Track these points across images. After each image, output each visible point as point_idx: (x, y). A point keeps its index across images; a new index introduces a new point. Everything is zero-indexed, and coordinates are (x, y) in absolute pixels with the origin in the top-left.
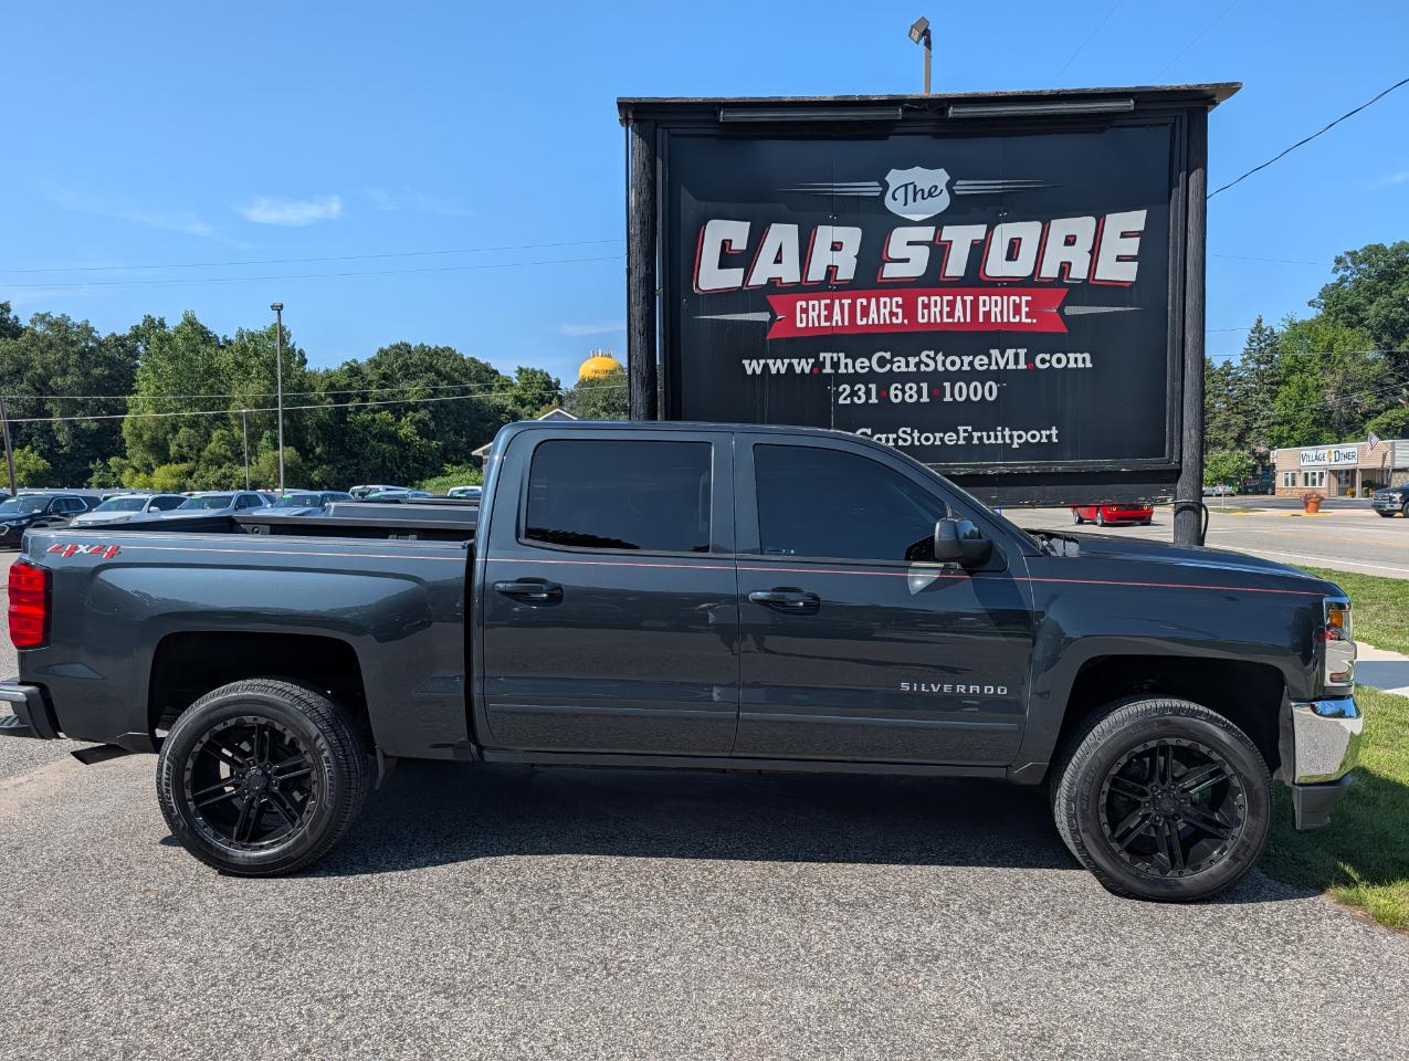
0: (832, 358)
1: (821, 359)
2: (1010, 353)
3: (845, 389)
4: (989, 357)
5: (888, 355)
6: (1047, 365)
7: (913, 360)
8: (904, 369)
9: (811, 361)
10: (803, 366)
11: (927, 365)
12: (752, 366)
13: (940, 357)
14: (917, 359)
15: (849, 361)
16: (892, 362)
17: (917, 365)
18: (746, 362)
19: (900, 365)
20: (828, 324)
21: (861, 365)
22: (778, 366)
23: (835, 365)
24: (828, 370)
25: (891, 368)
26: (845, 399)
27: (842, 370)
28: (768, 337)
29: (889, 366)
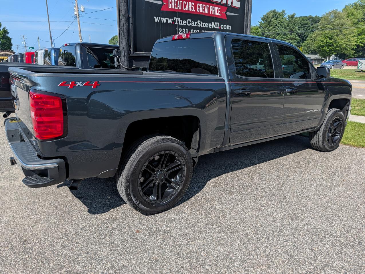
0: (177, 19)
1: (175, 20)
2: (216, 23)
3: (180, 30)
4: (212, 24)
5: (190, 20)
6: (223, 28)
7: (196, 23)
8: (194, 25)
9: (172, 19)
10: (170, 21)
11: (199, 25)
12: (157, 19)
13: (202, 23)
14: (197, 23)
15: (181, 21)
16: (191, 23)
17: (197, 24)
18: (155, 17)
19: (193, 24)
20: (176, 8)
21: (185, 23)
22: (164, 20)
23: (178, 22)
24: (176, 23)
25: (191, 25)
26: (180, 33)
27: (180, 24)
28: (161, 10)
29: (190, 24)
